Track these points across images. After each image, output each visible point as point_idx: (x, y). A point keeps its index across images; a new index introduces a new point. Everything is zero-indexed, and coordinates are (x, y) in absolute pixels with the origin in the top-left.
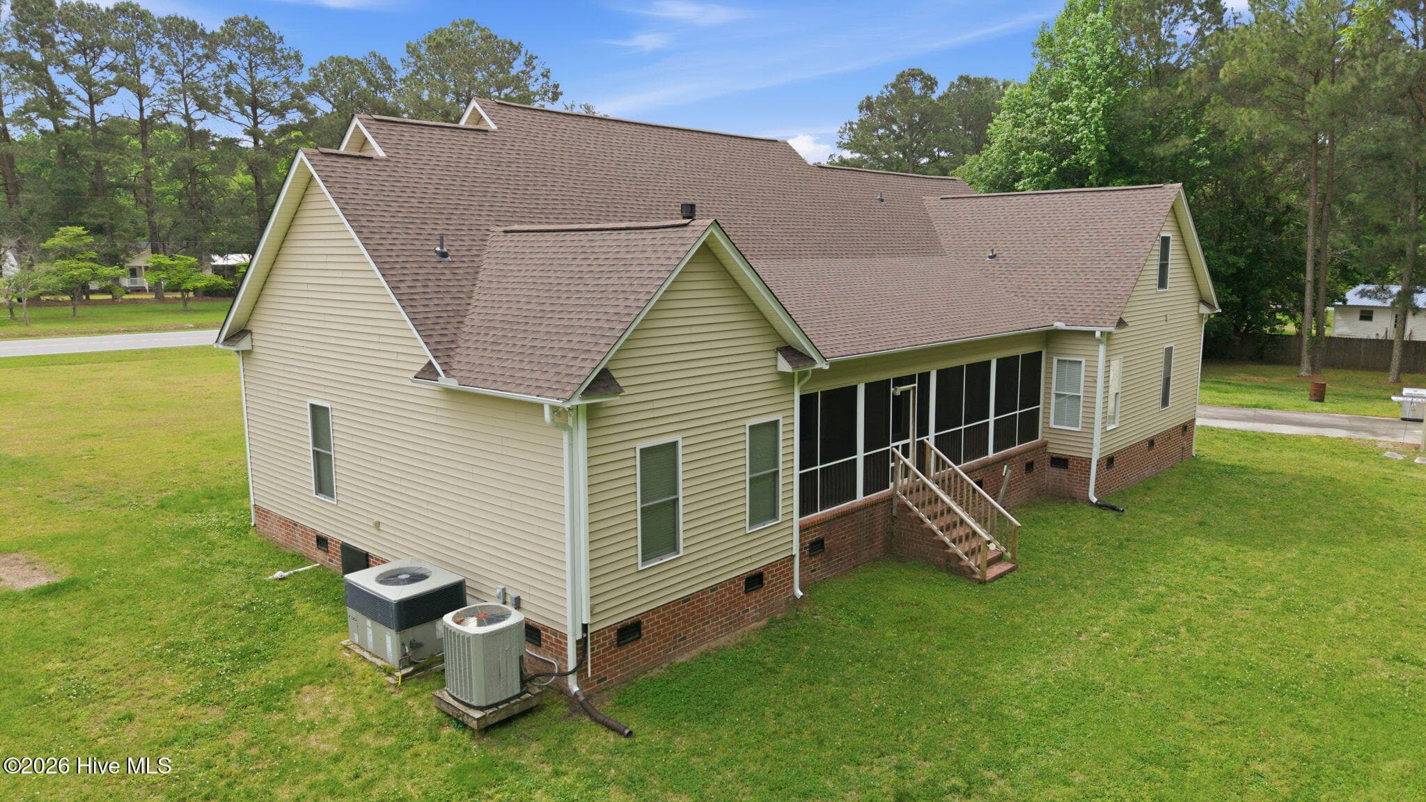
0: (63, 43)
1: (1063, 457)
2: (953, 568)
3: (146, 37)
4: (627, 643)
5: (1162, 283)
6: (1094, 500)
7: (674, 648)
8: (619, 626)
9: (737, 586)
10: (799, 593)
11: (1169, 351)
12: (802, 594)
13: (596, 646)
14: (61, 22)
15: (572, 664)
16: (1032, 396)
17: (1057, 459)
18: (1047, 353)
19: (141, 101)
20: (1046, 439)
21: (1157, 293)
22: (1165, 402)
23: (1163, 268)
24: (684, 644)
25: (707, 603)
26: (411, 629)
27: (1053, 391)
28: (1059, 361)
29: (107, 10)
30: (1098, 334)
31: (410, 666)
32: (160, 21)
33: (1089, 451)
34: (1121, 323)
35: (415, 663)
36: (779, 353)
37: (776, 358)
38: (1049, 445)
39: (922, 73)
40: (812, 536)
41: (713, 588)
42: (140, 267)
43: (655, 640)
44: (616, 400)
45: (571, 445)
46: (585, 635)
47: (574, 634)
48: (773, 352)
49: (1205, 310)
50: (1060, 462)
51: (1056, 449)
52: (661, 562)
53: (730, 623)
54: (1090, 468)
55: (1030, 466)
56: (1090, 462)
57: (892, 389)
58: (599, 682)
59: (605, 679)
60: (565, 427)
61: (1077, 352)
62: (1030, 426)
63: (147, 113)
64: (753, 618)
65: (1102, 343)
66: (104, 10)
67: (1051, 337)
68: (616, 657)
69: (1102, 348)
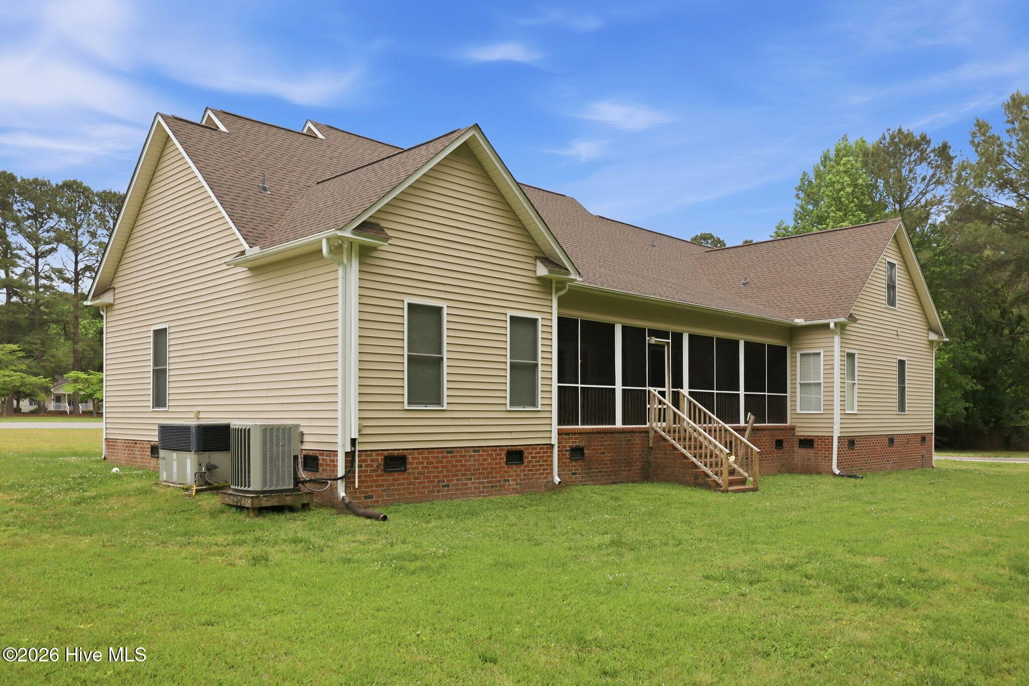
0: (20, 211)
1: (809, 438)
2: (701, 482)
3: (86, 208)
4: (393, 471)
5: (892, 302)
6: (837, 472)
7: (438, 492)
8: (386, 453)
9: (498, 454)
10: (557, 480)
11: (902, 363)
12: (559, 480)
13: (364, 465)
14: (20, 194)
15: (341, 472)
16: (779, 383)
17: (805, 440)
18: (792, 349)
19: (76, 256)
20: (794, 424)
21: (886, 308)
22: (902, 407)
23: (891, 287)
24: (448, 491)
25: (470, 461)
26: (208, 453)
27: (798, 381)
28: (802, 355)
29: (57, 185)
30: (832, 325)
31: (206, 485)
32: (97, 195)
33: (831, 430)
34: (852, 318)
35: (210, 484)
36: (538, 260)
37: (535, 265)
38: (797, 429)
39: (711, 237)
40: (572, 442)
41: (476, 449)
42: (65, 395)
43: (419, 478)
44: (385, 246)
45: (345, 279)
46: (353, 449)
47: (344, 446)
48: (532, 259)
49: (933, 337)
50: (807, 443)
51: (802, 432)
52: (426, 408)
53: (492, 487)
54: (832, 445)
55: (779, 444)
56: (832, 439)
57: (647, 338)
58: (366, 498)
59: (371, 497)
60: (340, 263)
61: (815, 344)
62: (778, 410)
63: (81, 266)
64: (513, 489)
65: (836, 334)
66: (54, 186)
67: (794, 333)
68: (383, 480)
69: (837, 339)
